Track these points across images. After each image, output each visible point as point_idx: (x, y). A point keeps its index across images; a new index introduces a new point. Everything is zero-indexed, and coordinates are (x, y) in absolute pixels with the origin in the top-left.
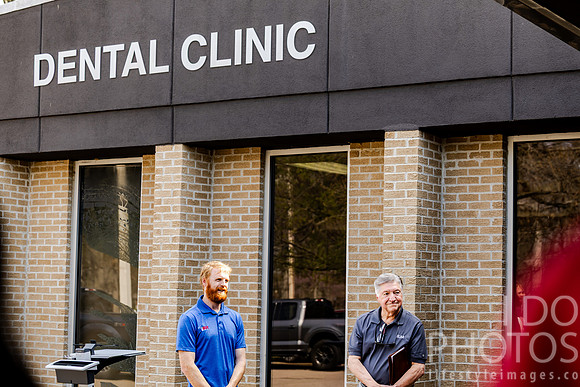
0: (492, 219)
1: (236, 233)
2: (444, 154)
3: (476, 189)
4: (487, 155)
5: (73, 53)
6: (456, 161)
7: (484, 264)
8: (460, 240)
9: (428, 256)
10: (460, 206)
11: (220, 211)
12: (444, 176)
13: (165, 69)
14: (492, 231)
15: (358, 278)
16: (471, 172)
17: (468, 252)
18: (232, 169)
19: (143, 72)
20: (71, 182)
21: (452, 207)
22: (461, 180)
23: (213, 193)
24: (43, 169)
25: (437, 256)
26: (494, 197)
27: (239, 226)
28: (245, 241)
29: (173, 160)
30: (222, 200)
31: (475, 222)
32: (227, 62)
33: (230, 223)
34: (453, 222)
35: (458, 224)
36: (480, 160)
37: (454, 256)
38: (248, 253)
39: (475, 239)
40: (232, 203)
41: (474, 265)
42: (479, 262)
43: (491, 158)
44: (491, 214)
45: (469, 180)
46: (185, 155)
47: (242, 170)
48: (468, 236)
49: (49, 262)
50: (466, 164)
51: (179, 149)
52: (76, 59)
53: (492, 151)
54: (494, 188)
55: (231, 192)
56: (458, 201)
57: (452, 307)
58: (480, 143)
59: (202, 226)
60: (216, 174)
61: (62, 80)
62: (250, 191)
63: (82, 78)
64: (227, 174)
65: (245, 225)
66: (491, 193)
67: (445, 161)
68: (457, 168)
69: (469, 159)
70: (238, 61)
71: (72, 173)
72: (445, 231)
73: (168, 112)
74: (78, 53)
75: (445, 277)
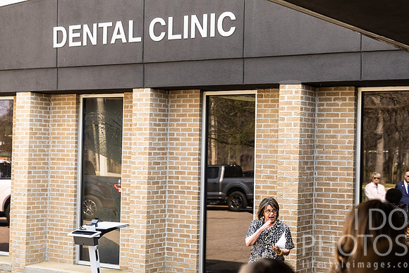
0: (347, 140)
1: (184, 144)
2: (317, 98)
3: (337, 121)
4: (345, 99)
5: (78, 27)
6: (325, 103)
7: (341, 169)
8: (327, 153)
9: (306, 163)
10: (327, 132)
11: (174, 130)
12: (317, 112)
13: (139, 39)
14: (347, 148)
15: (262, 175)
16: (335, 110)
17: (331, 161)
18: (182, 103)
19: (124, 41)
20: (78, 108)
21: (322, 131)
22: (327, 115)
23: (169, 118)
24: (59, 100)
25: (312, 163)
26: (348, 126)
27: (186, 139)
28: (190, 149)
29: (144, 98)
30: (175, 123)
31: (336, 142)
32: (179, 37)
33: (180, 137)
34: (323, 141)
35: (325, 143)
36: (340, 103)
37: (323, 163)
38: (192, 157)
39: (337, 153)
40: (182, 125)
41: (336, 169)
42: (339, 167)
43: (347, 102)
44: (346, 137)
45: (333, 115)
46: (152, 95)
47: (188, 104)
48: (331, 150)
49: (64, 159)
50: (331, 105)
51: (148, 91)
52: (81, 31)
53: (347, 97)
54: (349, 120)
55: (181, 118)
56: (325, 129)
57: (321, 195)
58: (340, 92)
59: (163, 139)
60: (172, 106)
61: (71, 44)
62: (193, 118)
63: (85, 44)
64: (178, 106)
65: (190, 139)
66: (347, 124)
67: (318, 102)
68: (325, 107)
69: (333, 102)
70: (186, 36)
71: (78, 103)
72: (317, 147)
73: (141, 67)
74: (82, 27)
75: (317, 176)
